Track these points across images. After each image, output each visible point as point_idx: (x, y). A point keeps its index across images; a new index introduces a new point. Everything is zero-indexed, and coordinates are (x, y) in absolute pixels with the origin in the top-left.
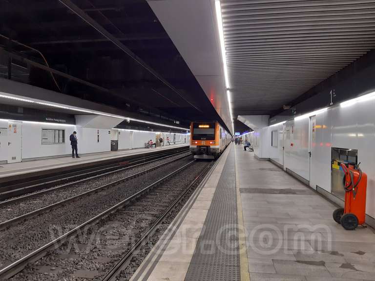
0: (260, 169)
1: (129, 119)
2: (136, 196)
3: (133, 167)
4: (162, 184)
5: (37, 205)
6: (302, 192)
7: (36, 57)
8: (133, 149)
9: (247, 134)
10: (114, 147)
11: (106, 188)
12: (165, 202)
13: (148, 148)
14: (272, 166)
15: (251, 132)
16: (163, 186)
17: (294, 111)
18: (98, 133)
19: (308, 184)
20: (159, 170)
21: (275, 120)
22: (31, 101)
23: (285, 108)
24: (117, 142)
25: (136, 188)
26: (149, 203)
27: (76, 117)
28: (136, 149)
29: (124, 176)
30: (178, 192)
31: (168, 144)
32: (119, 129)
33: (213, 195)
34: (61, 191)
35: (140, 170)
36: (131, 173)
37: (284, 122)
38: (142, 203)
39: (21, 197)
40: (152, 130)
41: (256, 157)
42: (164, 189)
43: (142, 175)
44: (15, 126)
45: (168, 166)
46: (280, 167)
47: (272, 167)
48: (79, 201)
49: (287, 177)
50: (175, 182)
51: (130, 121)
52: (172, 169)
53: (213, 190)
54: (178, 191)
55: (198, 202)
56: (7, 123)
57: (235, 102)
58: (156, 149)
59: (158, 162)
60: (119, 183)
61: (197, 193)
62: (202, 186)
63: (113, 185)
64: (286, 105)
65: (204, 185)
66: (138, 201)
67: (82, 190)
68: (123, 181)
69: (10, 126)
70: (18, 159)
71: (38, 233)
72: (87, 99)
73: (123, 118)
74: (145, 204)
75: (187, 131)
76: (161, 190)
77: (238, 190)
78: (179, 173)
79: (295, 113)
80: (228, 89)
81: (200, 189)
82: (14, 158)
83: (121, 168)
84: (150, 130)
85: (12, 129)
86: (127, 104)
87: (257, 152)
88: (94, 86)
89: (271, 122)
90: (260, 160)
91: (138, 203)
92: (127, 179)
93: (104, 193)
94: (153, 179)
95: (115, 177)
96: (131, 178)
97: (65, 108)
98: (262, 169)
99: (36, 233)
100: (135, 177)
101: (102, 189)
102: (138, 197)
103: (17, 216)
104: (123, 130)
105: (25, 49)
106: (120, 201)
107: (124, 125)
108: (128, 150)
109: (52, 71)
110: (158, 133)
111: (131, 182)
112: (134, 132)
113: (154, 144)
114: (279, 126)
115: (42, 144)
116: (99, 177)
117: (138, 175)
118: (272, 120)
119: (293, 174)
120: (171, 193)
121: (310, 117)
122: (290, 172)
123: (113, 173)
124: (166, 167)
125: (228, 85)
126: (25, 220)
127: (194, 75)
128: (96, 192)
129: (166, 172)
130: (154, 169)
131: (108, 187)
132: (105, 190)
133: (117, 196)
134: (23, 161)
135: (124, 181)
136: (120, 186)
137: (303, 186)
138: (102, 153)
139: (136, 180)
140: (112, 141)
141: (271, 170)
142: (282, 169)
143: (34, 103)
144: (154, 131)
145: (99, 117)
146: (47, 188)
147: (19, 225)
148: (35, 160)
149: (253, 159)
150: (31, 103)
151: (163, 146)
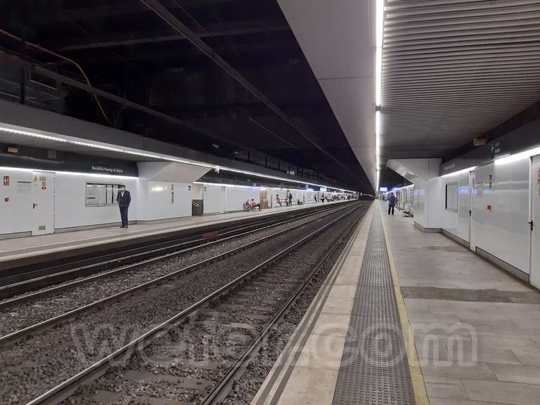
0: (429, 248)
1: (218, 168)
2: (220, 292)
3: (224, 241)
4: (265, 270)
5: (61, 306)
6: (520, 297)
7: (69, 70)
8: (225, 213)
9: (400, 189)
10: (197, 209)
11: (176, 277)
12: (269, 305)
13: (249, 211)
14: (449, 243)
15: (407, 187)
16: (268, 274)
17: (497, 148)
18: (172, 189)
19: (527, 281)
20: (263, 245)
21: (454, 166)
22: (61, 140)
23: (477, 143)
24: (201, 202)
25: (224, 276)
26: (242, 307)
27: (139, 165)
28: (230, 212)
29: (207, 256)
30: (291, 286)
31: (278, 205)
32: (205, 183)
33: (352, 302)
34: (106, 281)
35: (234, 245)
36: (217, 252)
37: (473, 168)
38: (230, 306)
39: (41, 291)
40: (255, 184)
41: (417, 226)
42: (269, 279)
43: (235, 254)
44: (43, 179)
45: (277, 239)
46: (465, 246)
47: (449, 245)
48: (128, 301)
49: (481, 264)
50: (286, 268)
51: (220, 170)
52: (284, 244)
53: (352, 290)
54: (290, 283)
55: (325, 317)
56: (30, 175)
57: (386, 135)
58: (261, 212)
59: (262, 233)
60: (197, 268)
61: (323, 297)
62: (331, 282)
63: (188, 271)
64: (479, 138)
65: (335, 280)
66: (222, 302)
67: (138, 280)
68: (204, 265)
69: (36, 179)
70: (49, 230)
71: (40, 366)
72: (150, 136)
73: (209, 166)
74: (234, 307)
75: (307, 186)
76: (263, 281)
77: (397, 290)
78: (293, 251)
79: (498, 150)
80: (378, 109)
81: (328, 287)
82: (42, 228)
83: (206, 243)
84: (252, 185)
85: (40, 184)
86: (214, 145)
87: (420, 219)
88: (158, 114)
89: (446, 169)
90: (426, 232)
91: (222, 306)
92: (211, 262)
93: (170, 286)
94: (252, 261)
95: (194, 256)
96: (218, 259)
97: (117, 150)
98: (433, 248)
99: (35, 366)
100: (224, 257)
101: (169, 279)
102: (223, 294)
103: (21, 328)
104: (211, 184)
105: (54, 59)
106: (194, 302)
107: (211, 176)
108: (219, 213)
109: (95, 92)
110: (263, 189)
111: (216, 266)
112: (228, 188)
113: (259, 205)
114: (461, 175)
115: (86, 205)
116: (168, 258)
117: (229, 255)
118: (447, 166)
119: (492, 259)
120: (279, 288)
121: (532, 158)
122: (484, 255)
123: (192, 251)
124: (273, 242)
125: (379, 100)
126: (29, 338)
127: (317, 77)
128: (158, 283)
129: (272, 250)
130: (256, 244)
131: (179, 275)
132: (172, 280)
133: (190, 292)
134: (57, 231)
135: (206, 265)
136: (198, 273)
137: (518, 284)
138: (179, 219)
139: (224, 262)
140: (195, 201)
141: (448, 249)
142: (468, 249)
143: (67, 142)
144: (257, 185)
145: (172, 164)
146: (85, 276)
147: (15, 347)
148: (76, 230)
149: (412, 230)
150: (63, 142)
151: (271, 207)
